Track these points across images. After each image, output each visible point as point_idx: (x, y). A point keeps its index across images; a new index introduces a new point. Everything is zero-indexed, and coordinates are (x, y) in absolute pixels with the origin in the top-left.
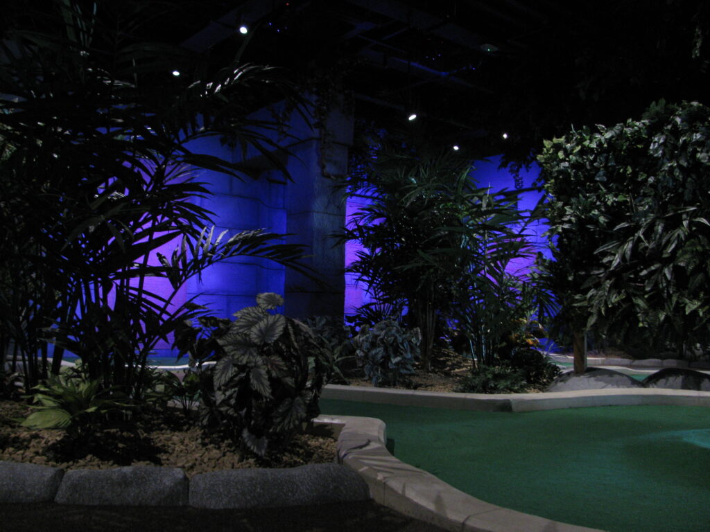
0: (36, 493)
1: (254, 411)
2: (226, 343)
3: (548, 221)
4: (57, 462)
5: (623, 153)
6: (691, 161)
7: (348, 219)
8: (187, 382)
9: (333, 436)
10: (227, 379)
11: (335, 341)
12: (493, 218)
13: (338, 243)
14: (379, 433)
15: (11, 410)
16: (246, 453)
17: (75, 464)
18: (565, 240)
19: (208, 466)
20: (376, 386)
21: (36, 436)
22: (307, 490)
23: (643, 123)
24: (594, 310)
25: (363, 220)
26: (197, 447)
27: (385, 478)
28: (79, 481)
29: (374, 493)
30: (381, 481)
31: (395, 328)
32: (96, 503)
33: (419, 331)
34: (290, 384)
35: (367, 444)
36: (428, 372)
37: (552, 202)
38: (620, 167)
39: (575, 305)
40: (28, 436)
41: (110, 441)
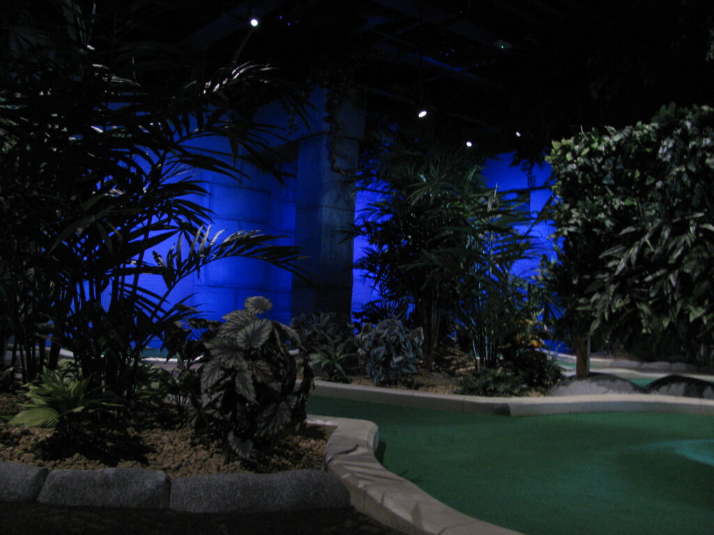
0: (20, 492)
1: (239, 414)
2: (213, 347)
3: (554, 223)
4: (44, 460)
5: (631, 157)
6: (700, 167)
7: (357, 215)
8: (181, 381)
9: (325, 437)
10: (214, 382)
11: (338, 338)
12: (499, 219)
13: (347, 239)
14: (369, 437)
15: (7, 403)
16: (231, 456)
17: (62, 462)
18: (570, 243)
19: (194, 467)
20: (377, 385)
21: (26, 433)
22: (288, 495)
23: (654, 127)
24: (597, 315)
25: (372, 216)
26: (185, 447)
27: (365, 486)
28: (61, 481)
29: (354, 501)
30: (361, 489)
31: (397, 327)
32: (77, 504)
33: (422, 330)
34: (276, 389)
35: (355, 449)
36: (431, 371)
37: (559, 204)
38: (628, 170)
39: (579, 309)
40: (19, 432)
41: (99, 439)
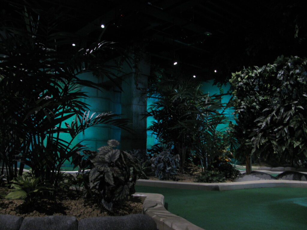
0: (11, 228)
1: (106, 191)
2: (95, 162)
3: (234, 108)
4: (21, 214)
5: (266, 78)
6: (295, 82)
7: (148, 107)
8: (78, 179)
9: (141, 201)
10: (95, 177)
11: (142, 160)
12: (210, 107)
13: (144, 118)
14: (161, 200)
15: (1, 191)
16: (103, 210)
17: (28, 215)
18: (241, 116)
19: (87, 215)
20: (160, 180)
21: (11, 203)
22: (130, 225)
23: (275, 66)
24: (254, 146)
25: (154, 108)
26: (82, 207)
27: (163, 220)
28: (30, 222)
29: (159, 227)
30: (162, 222)
31: (168, 155)
33: (179, 156)
34: (122, 179)
35: (156, 205)
36: (183, 173)
37: (236, 99)
38: (265, 84)
39: (246, 144)
40: (8, 202)
41: (44, 204)
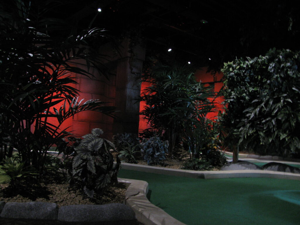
1: (88, 179)
2: (78, 150)
3: (224, 97)
4: (4, 198)
5: (257, 70)
6: (285, 75)
7: (141, 92)
9: (126, 188)
10: (78, 165)
11: (133, 144)
12: (201, 95)
13: (137, 102)
14: (144, 188)
17: (12, 198)
18: (231, 106)
19: (69, 201)
20: (149, 165)
22: (108, 214)
23: (266, 58)
24: (242, 136)
25: (148, 92)
26: (66, 192)
27: (142, 211)
28: (11, 208)
29: (137, 217)
30: (140, 212)
31: (157, 140)
32: (18, 217)
33: (168, 142)
34: (104, 168)
35: (138, 194)
36: (172, 159)
37: (227, 89)
38: (256, 76)
39: (234, 134)
41: (29, 188)
